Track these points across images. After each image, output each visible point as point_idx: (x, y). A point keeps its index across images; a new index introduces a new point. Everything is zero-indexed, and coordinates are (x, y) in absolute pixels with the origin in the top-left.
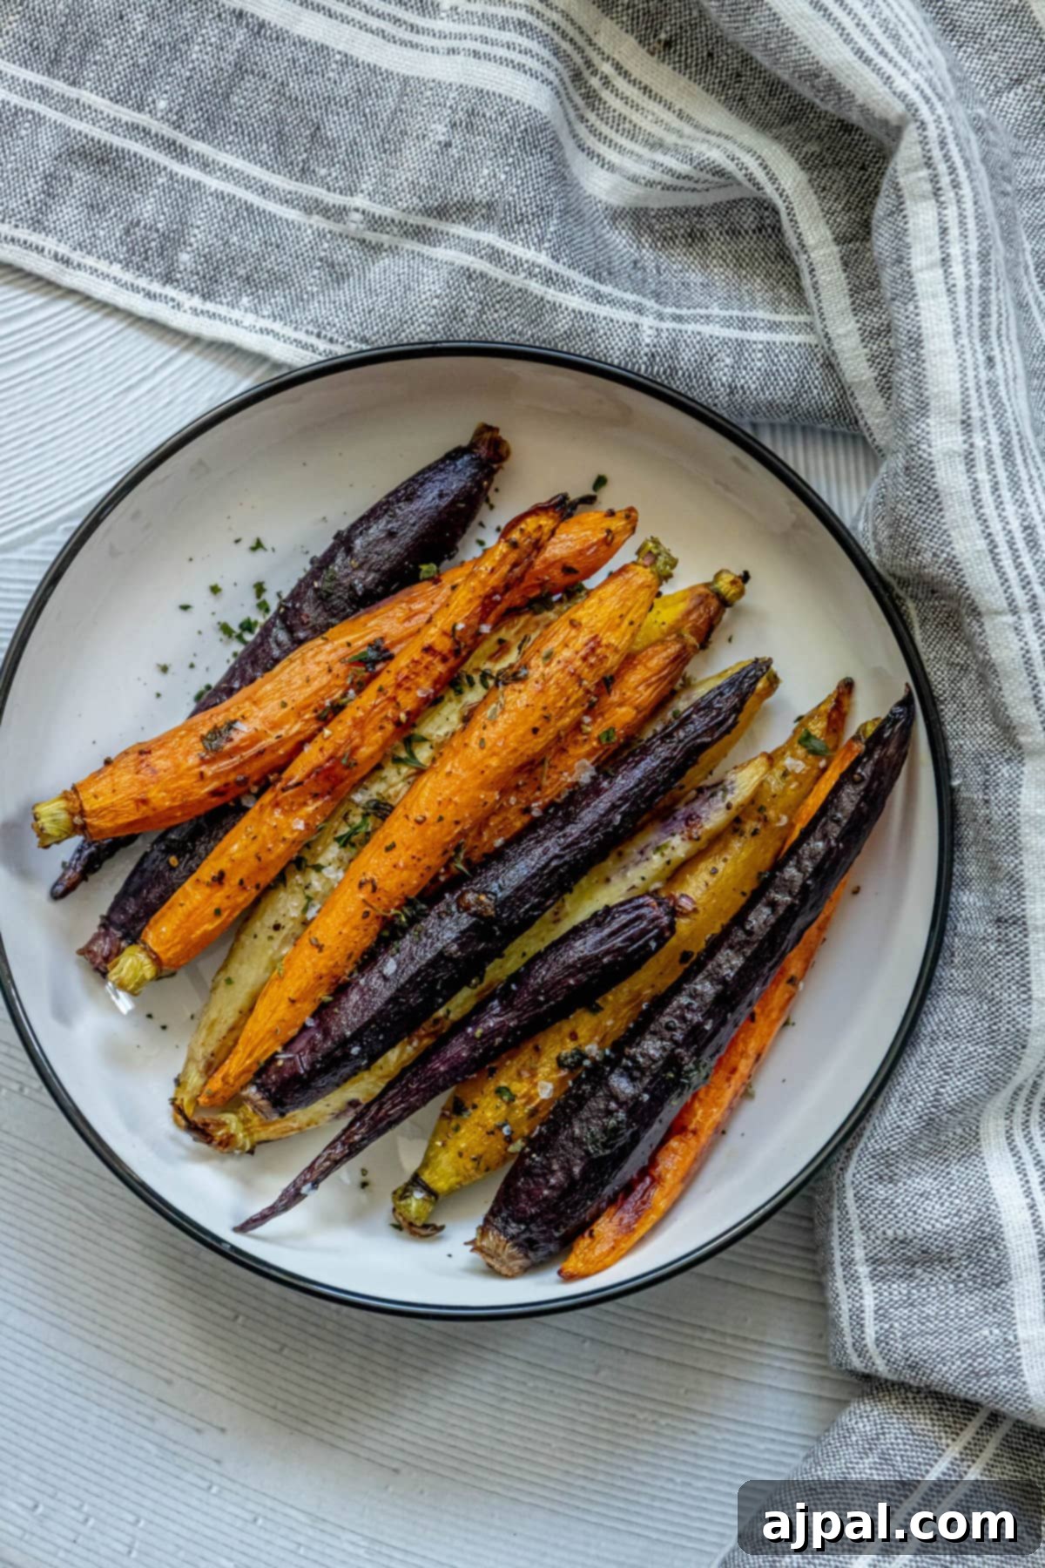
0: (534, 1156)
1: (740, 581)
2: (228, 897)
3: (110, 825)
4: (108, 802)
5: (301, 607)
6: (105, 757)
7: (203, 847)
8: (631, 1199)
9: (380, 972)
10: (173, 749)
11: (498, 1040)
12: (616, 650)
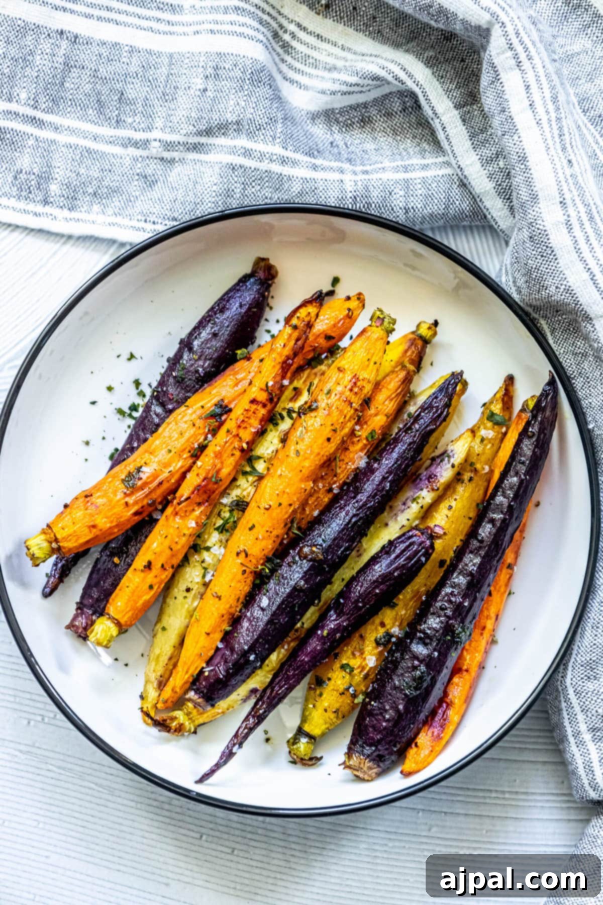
0: (373, 703)
1: (433, 327)
2: (156, 577)
3: (75, 544)
4: (71, 531)
5: (167, 390)
6: (63, 504)
7: (133, 548)
8: (436, 719)
9: (259, 606)
10: (106, 490)
11: (338, 635)
12: (369, 382)
